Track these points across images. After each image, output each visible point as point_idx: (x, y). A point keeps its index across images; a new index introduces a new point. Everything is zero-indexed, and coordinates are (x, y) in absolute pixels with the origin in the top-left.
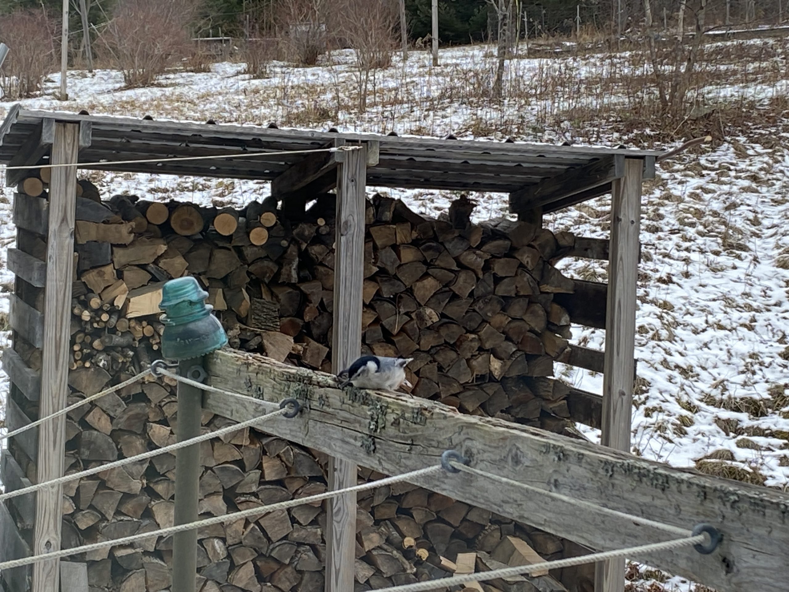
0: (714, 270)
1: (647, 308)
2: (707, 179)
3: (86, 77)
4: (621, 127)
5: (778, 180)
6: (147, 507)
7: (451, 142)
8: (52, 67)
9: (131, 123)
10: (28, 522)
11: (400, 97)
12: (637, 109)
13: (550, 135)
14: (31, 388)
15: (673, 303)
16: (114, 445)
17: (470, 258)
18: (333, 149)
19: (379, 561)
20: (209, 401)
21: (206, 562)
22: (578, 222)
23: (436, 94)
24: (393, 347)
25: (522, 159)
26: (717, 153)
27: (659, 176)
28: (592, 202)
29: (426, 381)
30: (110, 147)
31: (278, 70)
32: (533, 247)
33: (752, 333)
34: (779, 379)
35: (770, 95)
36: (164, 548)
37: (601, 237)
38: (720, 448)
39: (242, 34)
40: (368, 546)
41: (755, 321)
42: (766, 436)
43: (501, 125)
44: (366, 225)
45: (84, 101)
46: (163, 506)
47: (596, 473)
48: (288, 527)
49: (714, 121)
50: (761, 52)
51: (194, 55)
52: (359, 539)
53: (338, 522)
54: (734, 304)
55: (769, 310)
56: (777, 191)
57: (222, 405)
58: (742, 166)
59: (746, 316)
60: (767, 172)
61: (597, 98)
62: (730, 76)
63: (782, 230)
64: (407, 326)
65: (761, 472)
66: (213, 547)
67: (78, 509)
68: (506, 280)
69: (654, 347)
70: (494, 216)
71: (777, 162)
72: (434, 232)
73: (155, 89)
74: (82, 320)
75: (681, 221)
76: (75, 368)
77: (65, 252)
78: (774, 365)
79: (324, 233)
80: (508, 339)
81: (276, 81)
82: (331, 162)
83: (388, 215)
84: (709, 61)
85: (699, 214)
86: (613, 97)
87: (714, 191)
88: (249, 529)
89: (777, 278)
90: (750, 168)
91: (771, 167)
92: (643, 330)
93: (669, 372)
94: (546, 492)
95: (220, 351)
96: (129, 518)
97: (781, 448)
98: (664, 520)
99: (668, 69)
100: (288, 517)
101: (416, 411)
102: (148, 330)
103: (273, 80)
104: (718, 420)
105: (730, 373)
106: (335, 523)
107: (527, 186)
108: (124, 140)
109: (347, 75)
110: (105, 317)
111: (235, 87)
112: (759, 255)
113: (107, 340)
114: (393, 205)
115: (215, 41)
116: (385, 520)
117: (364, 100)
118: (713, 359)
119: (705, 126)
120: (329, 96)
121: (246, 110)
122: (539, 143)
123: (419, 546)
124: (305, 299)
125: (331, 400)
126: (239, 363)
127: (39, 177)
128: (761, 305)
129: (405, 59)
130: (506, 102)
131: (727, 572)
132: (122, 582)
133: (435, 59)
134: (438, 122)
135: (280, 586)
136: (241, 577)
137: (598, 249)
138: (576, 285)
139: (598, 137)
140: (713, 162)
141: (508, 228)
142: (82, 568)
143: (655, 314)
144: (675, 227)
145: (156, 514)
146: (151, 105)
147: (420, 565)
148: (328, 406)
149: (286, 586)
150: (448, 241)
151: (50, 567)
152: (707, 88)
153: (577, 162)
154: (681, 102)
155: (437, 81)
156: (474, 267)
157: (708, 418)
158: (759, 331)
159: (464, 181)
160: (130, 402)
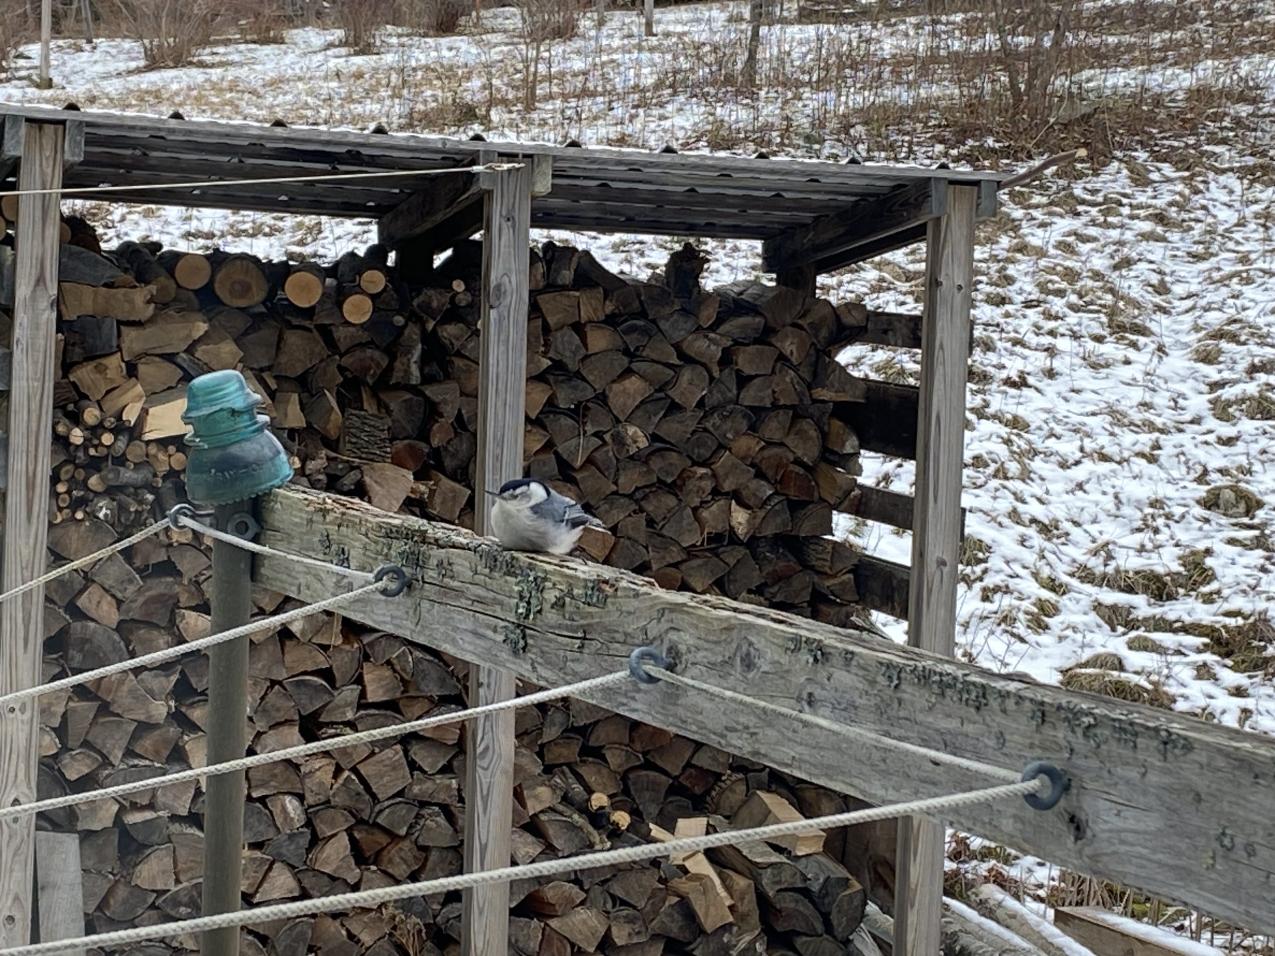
0: (1095, 366)
1: (986, 426)
2: (1085, 219)
3: (81, 50)
4: (947, 134)
5: (1198, 221)
6: (176, 745)
7: (668, 158)
8: (27, 33)
9: (148, 124)
11: (590, 85)
12: (973, 107)
13: (832, 147)
15: (1028, 419)
16: (122, 644)
17: (699, 345)
18: (476, 169)
19: (551, 831)
20: (263, 571)
21: (271, 833)
22: (878, 288)
23: (650, 81)
24: (573, 488)
25: (782, 185)
26: (1100, 179)
27: (1009, 215)
28: (898, 256)
29: (627, 542)
30: (115, 162)
31: (394, 40)
32: (801, 327)
33: (1153, 469)
34: (1197, 540)
35: (1186, 84)
36: (203, 811)
37: (914, 313)
38: (1101, 650)
40: (533, 807)
41: (1160, 448)
42: (1175, 631)
43: (754, 132)
44: (531, 292)
45: (77, 90)
46: (202, 742)
47: (873, 683)
48: (404, 777)
49: (1096, 126)
50: (1173, 16)
51: (257, 15)
52: (518, 795)
53: (486, 769)
54: (1126, 421)
55: (1181, 431)
56: (1197, 238)
57: (284, 577)
58: (1141, 198)
59: (1145, 439)
60: (1181, 207)
61: (909, 88)
62: (1123, 53)
63: (1203, 302)
64: (597, 455)
65: (1166, 689)
66: (284, 809)
67: (65, 748)
68: (756, 381)
69: (997, 490)
70: (741, 277)
71: (1197, 192)
72: (641, 302)
73: (194, 71)
74: (70, 444)
75: (1043, 287)
76: (59, 520)
77: (42, 333)
78: (1189, 518)
79: (463, 304)
80: (760, 475)
81: (389, 58)
82: (474, 189)
83: (567, 276)
84: (1090, 29)
85: (1071, 275)
86: (934, 87)
87: (1095, 239)
88: (341, 781)
89: (1196, 379)
90: (1154, 202)
91: (1187, 200)
92: (979, 462)
93: (1021, 529)
94: (794, 713)
95: (281, 491)
96: (147, 763)
97: (1199, 651)
98: (979, 757)
99: (1023, 41)
100: (404, 761)
101: (590, 585)
102: (178, 460)
103: (385, 57)
104: (1098, 607)
105: (1119, 531)
106: (479, 770)
107: (791, 229)
108: (138, 152)
109: (505, 49)
110: (107, 439)
111: (324, 68)
112: (1167, 341)
113: (111, 476)
114: (575, 259)
116: (561, 765)
117: (533, 89)
118: (1093, 509)
119: (1083, 135)
120: (476, 83)
121: (342, 106)
122: (814, 161)
123: (615, 807)
124: (432, 411)
125: (455, 568)
126: (311, 509)
129: (601, 23)
130: (762, 93)
131: (1077, 838)
132: (136, 865)
133: (649, 25)
134: (652, 126)
135: (390, 871)
136: (328, 857)
137: (905, 331)
138: (869, 389)
139: (911, 151)
140: (1094, 192)
141: (761, 296)
142: (70, 843)
143: (999, 436)
144: (1032, 297)
145: (190, 755)
146: (188, 96)
147: (616, 836)
148: (452, 577)
149: (400, 870)
150: (662, 318)
151: (18, 840)
152: (1087, 73)
153: (872, 190)
154: (1044, 95)
155: (652, 60)
156: (703, 360)
157: (1083, 603)
158: (1166, 465)
159: (690, 220)
160: (149, 576)
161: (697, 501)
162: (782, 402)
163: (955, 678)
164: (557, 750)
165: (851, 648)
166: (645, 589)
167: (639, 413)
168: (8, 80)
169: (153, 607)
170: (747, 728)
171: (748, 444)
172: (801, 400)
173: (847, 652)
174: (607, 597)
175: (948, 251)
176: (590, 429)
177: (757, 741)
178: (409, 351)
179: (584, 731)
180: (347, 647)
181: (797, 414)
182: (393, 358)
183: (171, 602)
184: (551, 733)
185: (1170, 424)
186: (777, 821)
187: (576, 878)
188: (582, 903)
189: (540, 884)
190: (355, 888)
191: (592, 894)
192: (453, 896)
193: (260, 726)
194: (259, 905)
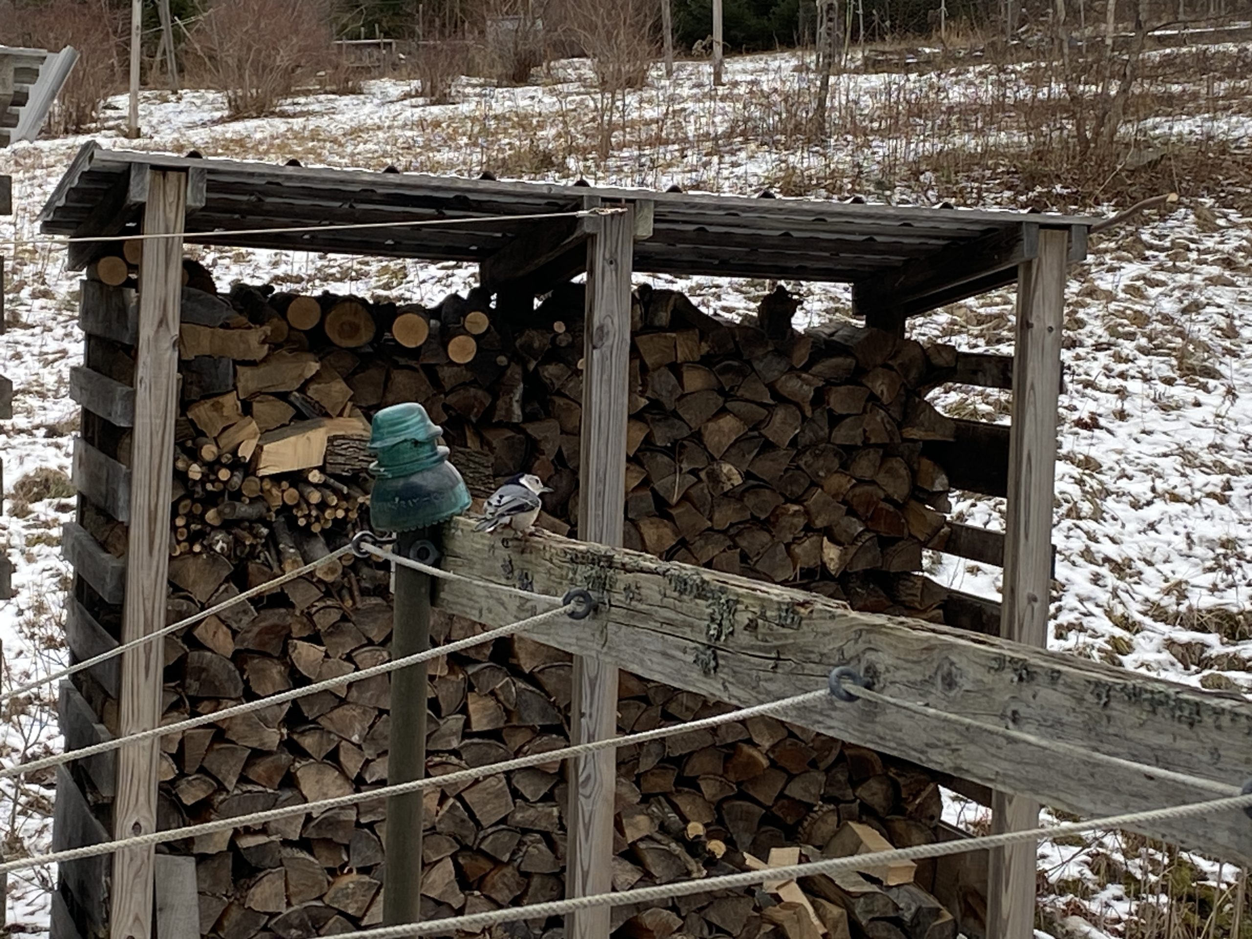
0: (1165, 408)
1: (1063, 467)
2: (1153, 263)
3: (167, 101)
4: (1017, 182)
6: (288, 771)
7: (766, 203)
8: (114, 85)
9: (267, 171)
10: (106, 793)
11: (664, 134)
12: (1040, 154)
13: (902, 194)
14: (110, 583)
15: (1099, 460)
16: (237, 673)
17: (792, 386)
18: (581, 213)
19: (649, 859)
20: (443, 595)
22: (950, 331)
23: (722, 129)
25: (876, 229)
26: (1168, 224)
28: (971, 301)
30: (231, 208)
31: (469, 90)
32: (891, 368)
33: (1225, 508)
36: (314, 836)
37: (990, 354)
39: (413, 34)
40: (631, 835)
41: (1231, 489)
42: (1249, 670)
43: (826, 179)
44: (631, 333)
45: (166, 137)
46: (313, 770)
47: (1081, 700)
48: (507, 804)
49: (1163, 172)
50: (1235, 64)
51: (336, 67)
52: (619, 826)
53: (587, 797)
54: (1197, 462)
57: (465, 601)
58: (1210, 243)
59: (1217, 480)
60: (1249, 253)
61: (978, 135)
62: (1188, 102)
64: (692, 492)
67: (182, 775)
68: (848, 420)
69: (1070, 529)
72: (736, 343)
73: (277, 121)
74: (188, 479)
75: (1112, 331)
76: (178, 553)
77: (165, 372)
79: (563, 344)
80: (851, 512)
81: (465, 108)
82: (577, 233)
83: (664, 317)
84: (1153, 78)
85: (1140, 319)
86: (1002, 134)
87: (1163, 284)
88: (446, 808)
90: (1221, 247)
93: (1094, 568)
94: (1000, 729)
95: (461, 518)
96: (261, 789)
98: (1191, 771)
99: (1089, 90)
100: (507, 789)
101: (784, 607)
102: (291, 495)
103: (460, 106)
104: (1170, 644)
105: (1192, 571)
106: (581, 798)
107: (880, 272)
108: (253, 198)
109: (578, 98)
110: (224, 474)
111: (402, 117)
112: (1237, 384)
113: (227, 510)
114: (672, 302)
115: (369, 45)
116: (657, 795)
117: (608, 137)
118: (1163, 550)
119: (1150, 181)
120: (551, 131)
121: (421, 154)
123: (710, 836)
124: (533, 448)
125: (643, 591)
127: (122, 256)
128: (1240, 464)
129: (669, 74)
130: (832, 141)
132: (249, 888)
133: (717, 76)
134: (725, 173)
135: (493, 896)
136: (434, 881)
137: (995, 371)
138: (958, 428)
139: (980, 197)
140: (1162, 237)
141: (852, 337)
142: (188, 865)
143: (1071, 477)
144: (1102, 340)
145: (302, 782)
146: (271, 145)
147: (712, 865)
148: (639, 601)
149: (502, 896)
150: (757, 358)
151: (139, 862)
152: (1150, 122)
153: (964, 234)
154: (1112, 142)
155: (723, 108)
156: (798, 399)
157: (1155, 641)
158: (1237, 505)
159: (781, 263)
160: (264, 607)
161: (789, 538)
162: (873, 441)
163: (1167, 696)
164: (653, 780)
165: (1058, 667)
166: (840, 611)
167: (733, 451)
168: (98, 130)
169: (266, 637)
170: (949, 744)
171: (840, 482)
172: (891, 439)
173: (1054, 671)
174: (801, 619)
175: (1039, 293)
176: (685, 466)
177: (960, 756)
178: (510, 391)
179: (680, 762)
180: (453, 678)
181: (888, 451)
182: (496, 397)
183: (284, 632)
184: (647, 764)
185: (1241, 465)
186: (869, 851)
187: (674, 905)
188: (680, 930)
189: (639, 911)
190: (460, 912)
191: (688, 920)
192: (555, 921)
193: (369, 753)
194: (366, 928)
